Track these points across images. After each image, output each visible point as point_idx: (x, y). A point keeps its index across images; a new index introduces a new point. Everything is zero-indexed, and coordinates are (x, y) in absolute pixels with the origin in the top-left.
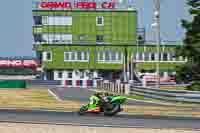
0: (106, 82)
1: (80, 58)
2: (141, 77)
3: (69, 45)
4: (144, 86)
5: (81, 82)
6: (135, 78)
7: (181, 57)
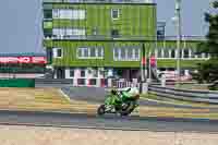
0: (122, 80)
1: (93, 54)
2: (160, 76)
3: (82, 41)
4: (163, 86)
5: (95, 80)
6: (153, 77)
7: (203, 54)
